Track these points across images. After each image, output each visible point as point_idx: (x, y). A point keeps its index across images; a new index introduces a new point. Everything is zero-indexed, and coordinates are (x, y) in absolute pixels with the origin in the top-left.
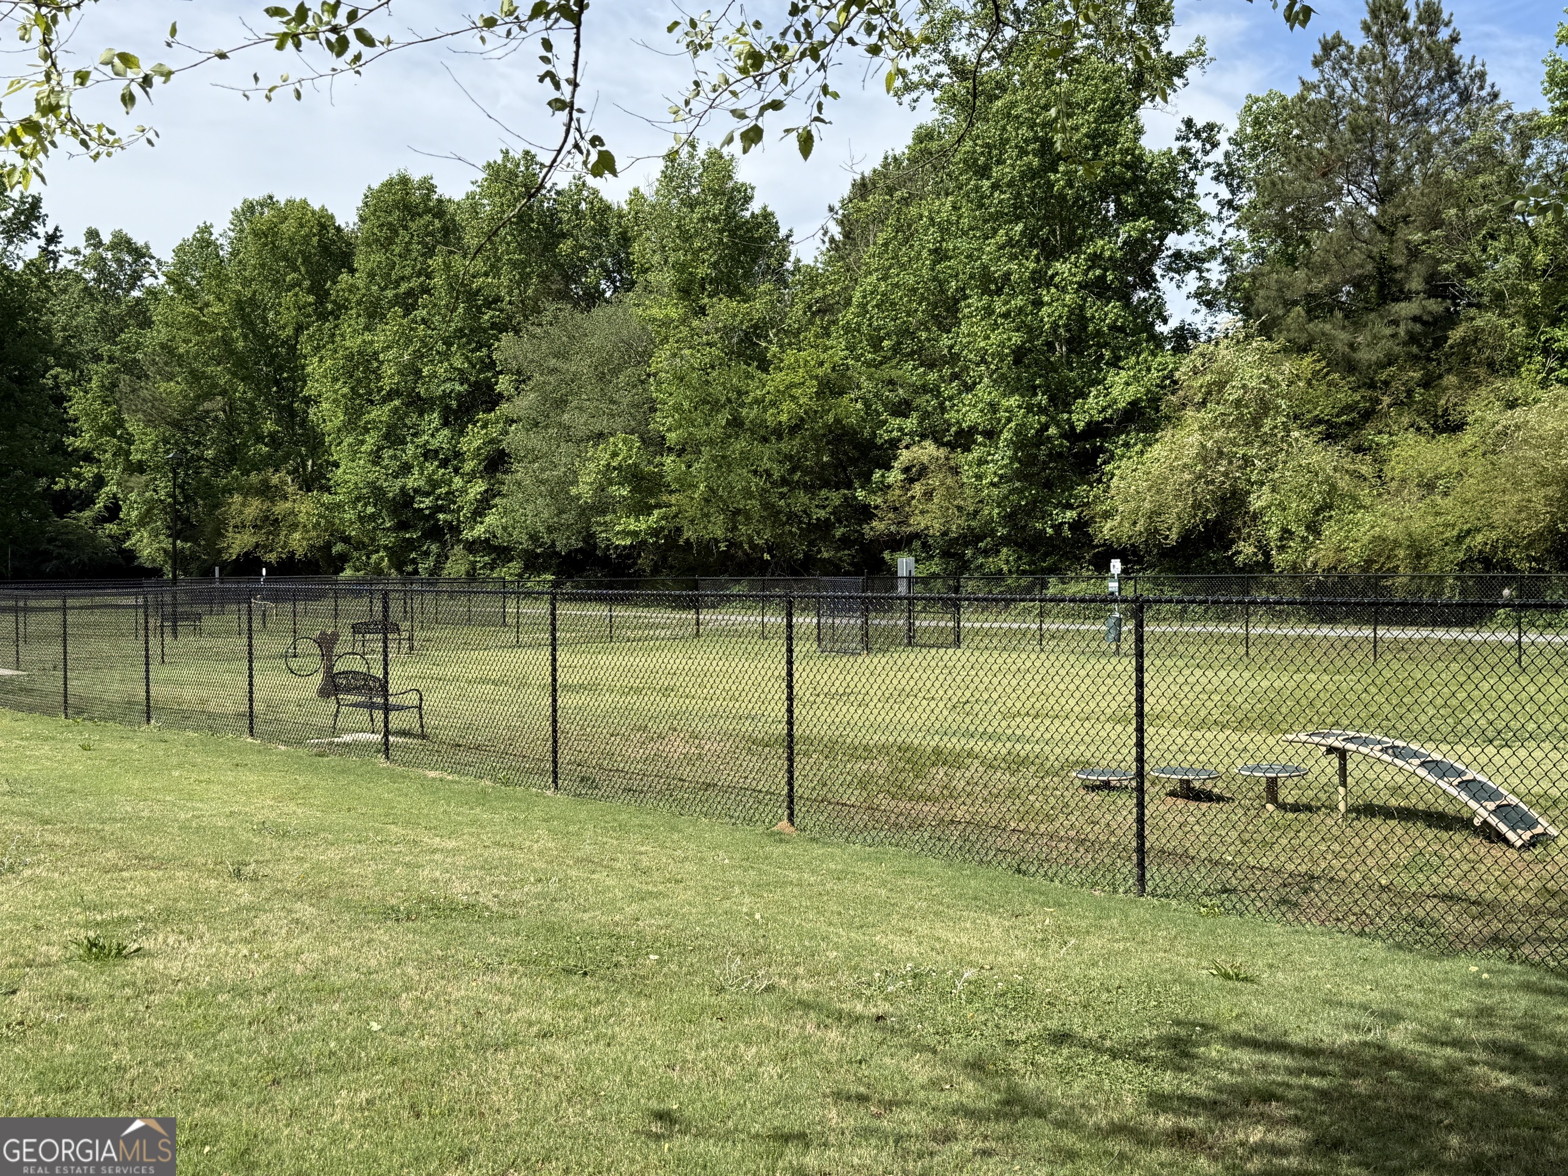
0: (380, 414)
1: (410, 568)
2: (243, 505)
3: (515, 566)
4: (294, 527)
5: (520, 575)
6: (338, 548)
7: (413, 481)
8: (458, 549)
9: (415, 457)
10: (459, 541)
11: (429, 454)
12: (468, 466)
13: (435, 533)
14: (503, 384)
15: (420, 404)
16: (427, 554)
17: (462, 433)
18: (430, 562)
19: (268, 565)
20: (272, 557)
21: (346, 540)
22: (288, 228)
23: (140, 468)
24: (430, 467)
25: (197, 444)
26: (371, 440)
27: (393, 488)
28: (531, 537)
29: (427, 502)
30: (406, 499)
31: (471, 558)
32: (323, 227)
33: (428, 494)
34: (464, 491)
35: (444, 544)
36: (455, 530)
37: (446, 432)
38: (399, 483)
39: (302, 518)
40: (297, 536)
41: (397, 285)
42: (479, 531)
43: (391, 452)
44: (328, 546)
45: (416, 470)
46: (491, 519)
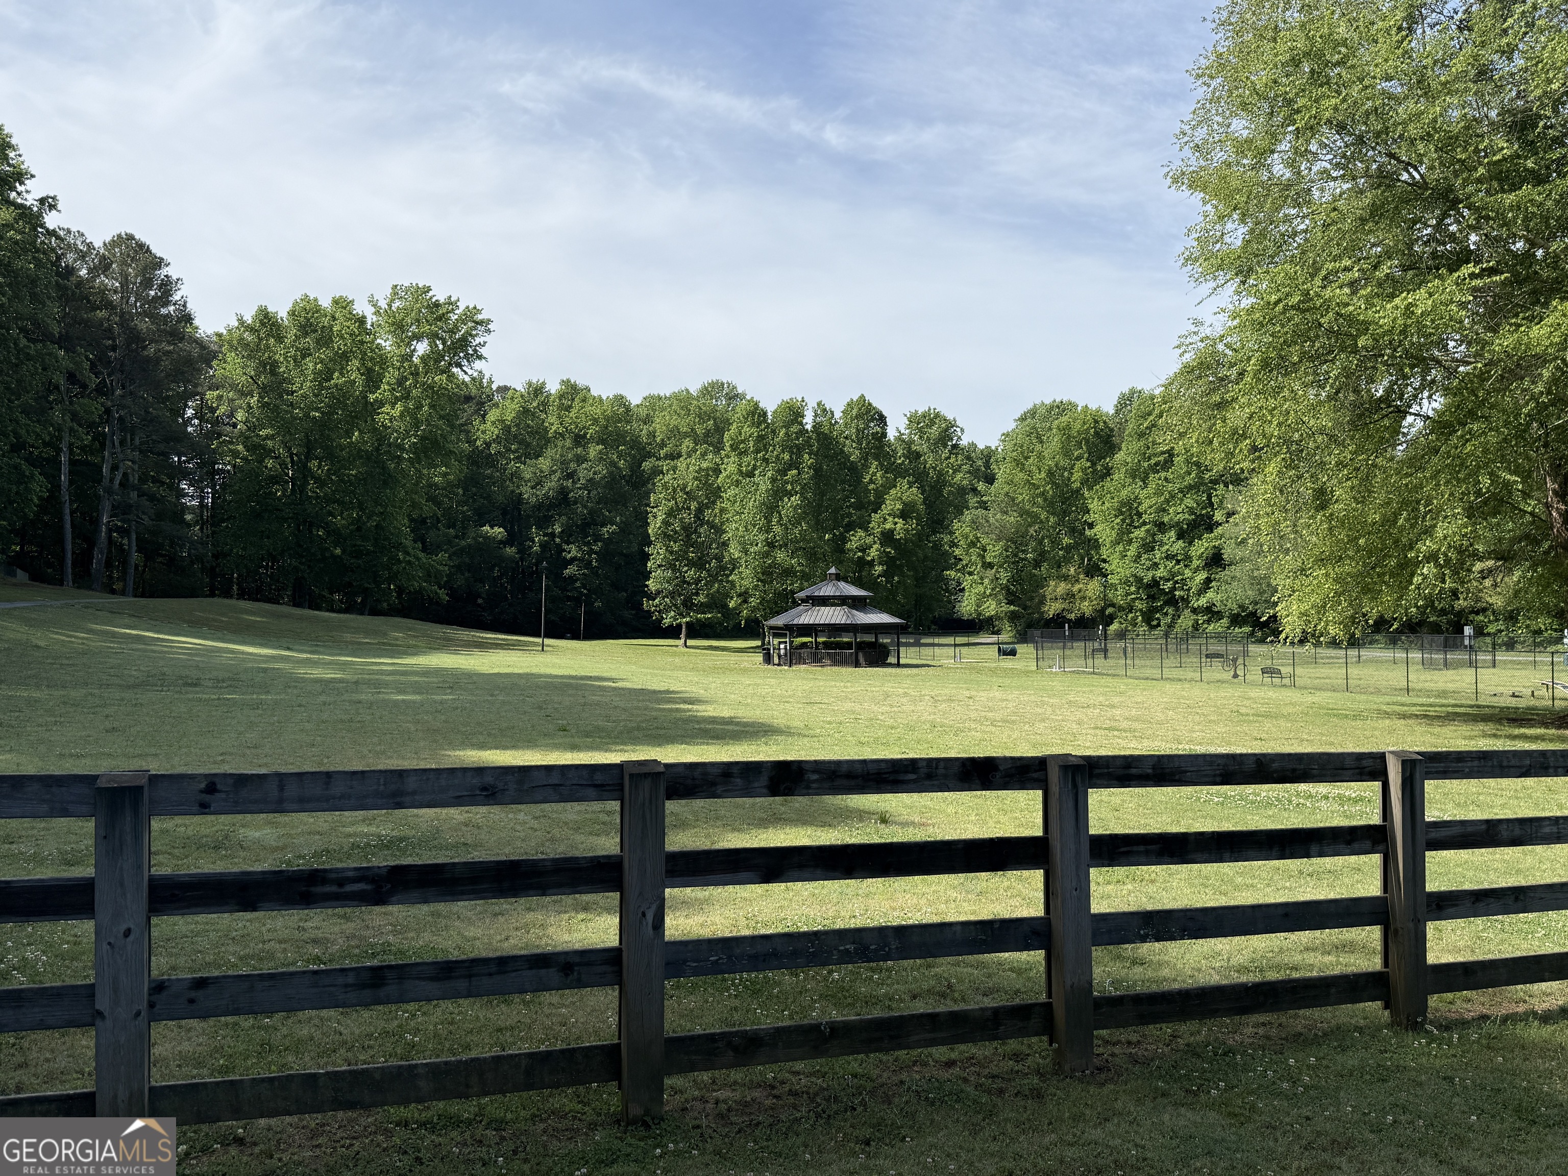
0: (1140, 533)
1: (1155, 623)
2: (1056, 587)
3: (1225, 622)
4: (1084, 598)
5: (1229, 628)
6: (1109, 610)
7: (1160, 573)
8: (1187, 612)
9: (1161, 559)
10: (1187, 607)
11: (1169, 557)
12: (1196, 563)
13: (1172, 601)
14: (1218, 516)
15: (1161, 527)
16: (1166, 614)
17: (1191, 543)
18: (1169, 619)
19: (1069, 621)
20: (1072, 616)
21: (1113, 605)
22: (1077, 426)
23: (990, 566)
24: (1170, 564)
25: (1023, 551)
26: (1132, 551)
27: (1148, 577)
28: (1240, 607)
29: (1170, 584)
30: (1155, 583)
31: (1195, 617)
32: (1096, 422)
33: (1168, 580)
34: (1191, 578)
35: (1177, 609)
36: (1186, 600)
37: (1180, 542)
38: (1150, 574)
39: (1089, 594)
40: (1086, 604)
41: (1149, 458)
42: (1203, 602)
43: (1146, 556)
44: (1103, 610)
45: (1161, 567)
46: (1210, 594)
